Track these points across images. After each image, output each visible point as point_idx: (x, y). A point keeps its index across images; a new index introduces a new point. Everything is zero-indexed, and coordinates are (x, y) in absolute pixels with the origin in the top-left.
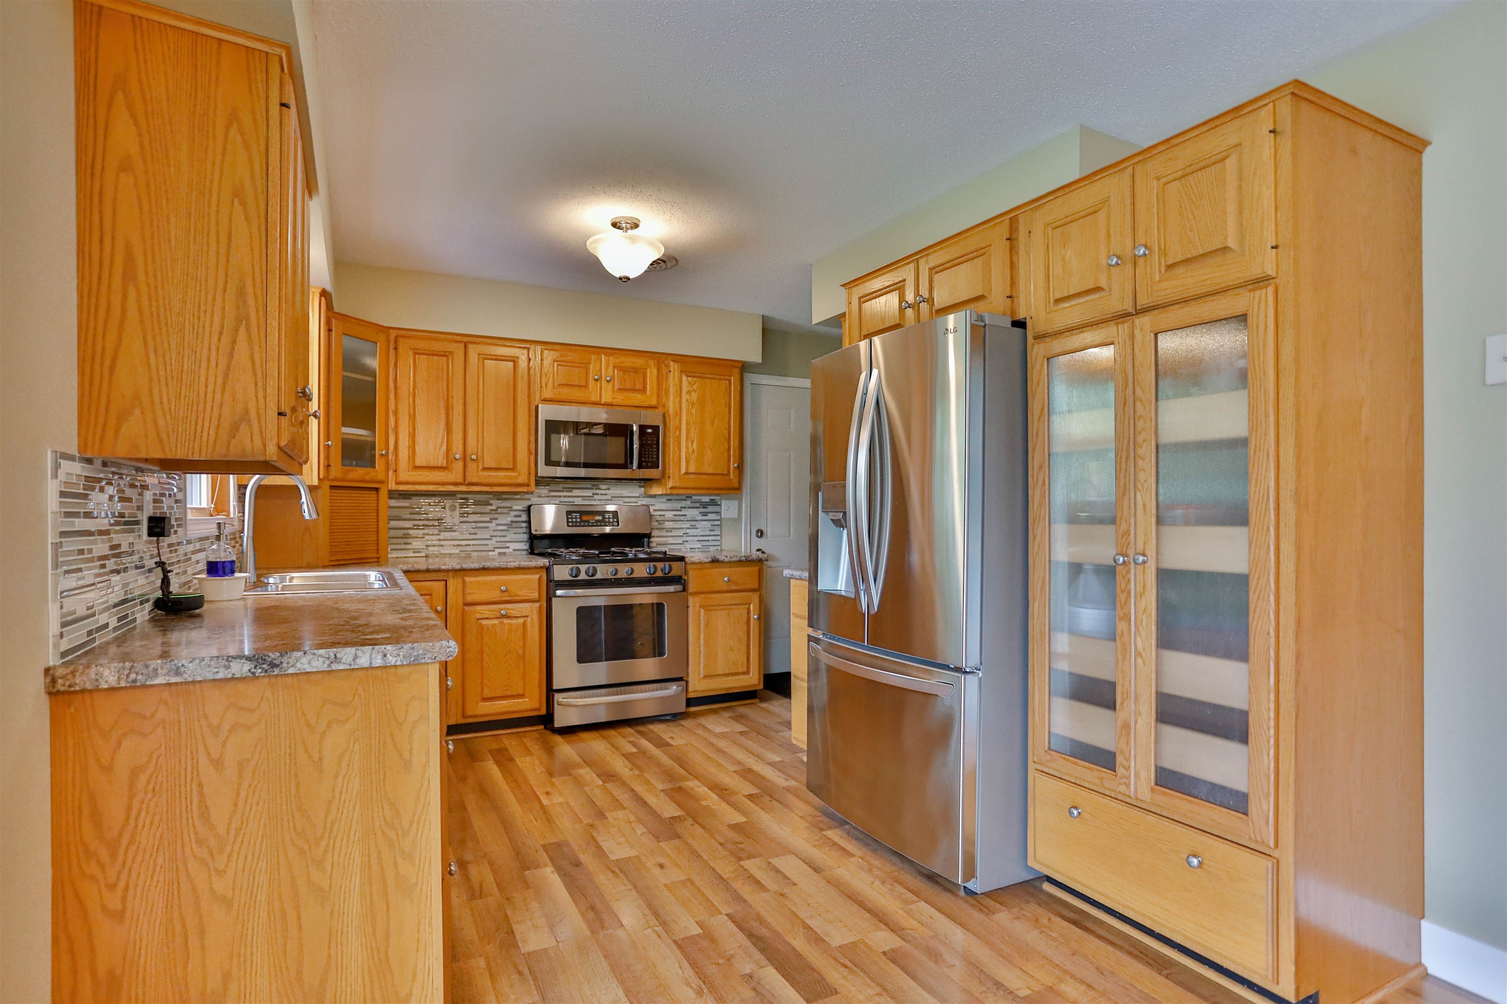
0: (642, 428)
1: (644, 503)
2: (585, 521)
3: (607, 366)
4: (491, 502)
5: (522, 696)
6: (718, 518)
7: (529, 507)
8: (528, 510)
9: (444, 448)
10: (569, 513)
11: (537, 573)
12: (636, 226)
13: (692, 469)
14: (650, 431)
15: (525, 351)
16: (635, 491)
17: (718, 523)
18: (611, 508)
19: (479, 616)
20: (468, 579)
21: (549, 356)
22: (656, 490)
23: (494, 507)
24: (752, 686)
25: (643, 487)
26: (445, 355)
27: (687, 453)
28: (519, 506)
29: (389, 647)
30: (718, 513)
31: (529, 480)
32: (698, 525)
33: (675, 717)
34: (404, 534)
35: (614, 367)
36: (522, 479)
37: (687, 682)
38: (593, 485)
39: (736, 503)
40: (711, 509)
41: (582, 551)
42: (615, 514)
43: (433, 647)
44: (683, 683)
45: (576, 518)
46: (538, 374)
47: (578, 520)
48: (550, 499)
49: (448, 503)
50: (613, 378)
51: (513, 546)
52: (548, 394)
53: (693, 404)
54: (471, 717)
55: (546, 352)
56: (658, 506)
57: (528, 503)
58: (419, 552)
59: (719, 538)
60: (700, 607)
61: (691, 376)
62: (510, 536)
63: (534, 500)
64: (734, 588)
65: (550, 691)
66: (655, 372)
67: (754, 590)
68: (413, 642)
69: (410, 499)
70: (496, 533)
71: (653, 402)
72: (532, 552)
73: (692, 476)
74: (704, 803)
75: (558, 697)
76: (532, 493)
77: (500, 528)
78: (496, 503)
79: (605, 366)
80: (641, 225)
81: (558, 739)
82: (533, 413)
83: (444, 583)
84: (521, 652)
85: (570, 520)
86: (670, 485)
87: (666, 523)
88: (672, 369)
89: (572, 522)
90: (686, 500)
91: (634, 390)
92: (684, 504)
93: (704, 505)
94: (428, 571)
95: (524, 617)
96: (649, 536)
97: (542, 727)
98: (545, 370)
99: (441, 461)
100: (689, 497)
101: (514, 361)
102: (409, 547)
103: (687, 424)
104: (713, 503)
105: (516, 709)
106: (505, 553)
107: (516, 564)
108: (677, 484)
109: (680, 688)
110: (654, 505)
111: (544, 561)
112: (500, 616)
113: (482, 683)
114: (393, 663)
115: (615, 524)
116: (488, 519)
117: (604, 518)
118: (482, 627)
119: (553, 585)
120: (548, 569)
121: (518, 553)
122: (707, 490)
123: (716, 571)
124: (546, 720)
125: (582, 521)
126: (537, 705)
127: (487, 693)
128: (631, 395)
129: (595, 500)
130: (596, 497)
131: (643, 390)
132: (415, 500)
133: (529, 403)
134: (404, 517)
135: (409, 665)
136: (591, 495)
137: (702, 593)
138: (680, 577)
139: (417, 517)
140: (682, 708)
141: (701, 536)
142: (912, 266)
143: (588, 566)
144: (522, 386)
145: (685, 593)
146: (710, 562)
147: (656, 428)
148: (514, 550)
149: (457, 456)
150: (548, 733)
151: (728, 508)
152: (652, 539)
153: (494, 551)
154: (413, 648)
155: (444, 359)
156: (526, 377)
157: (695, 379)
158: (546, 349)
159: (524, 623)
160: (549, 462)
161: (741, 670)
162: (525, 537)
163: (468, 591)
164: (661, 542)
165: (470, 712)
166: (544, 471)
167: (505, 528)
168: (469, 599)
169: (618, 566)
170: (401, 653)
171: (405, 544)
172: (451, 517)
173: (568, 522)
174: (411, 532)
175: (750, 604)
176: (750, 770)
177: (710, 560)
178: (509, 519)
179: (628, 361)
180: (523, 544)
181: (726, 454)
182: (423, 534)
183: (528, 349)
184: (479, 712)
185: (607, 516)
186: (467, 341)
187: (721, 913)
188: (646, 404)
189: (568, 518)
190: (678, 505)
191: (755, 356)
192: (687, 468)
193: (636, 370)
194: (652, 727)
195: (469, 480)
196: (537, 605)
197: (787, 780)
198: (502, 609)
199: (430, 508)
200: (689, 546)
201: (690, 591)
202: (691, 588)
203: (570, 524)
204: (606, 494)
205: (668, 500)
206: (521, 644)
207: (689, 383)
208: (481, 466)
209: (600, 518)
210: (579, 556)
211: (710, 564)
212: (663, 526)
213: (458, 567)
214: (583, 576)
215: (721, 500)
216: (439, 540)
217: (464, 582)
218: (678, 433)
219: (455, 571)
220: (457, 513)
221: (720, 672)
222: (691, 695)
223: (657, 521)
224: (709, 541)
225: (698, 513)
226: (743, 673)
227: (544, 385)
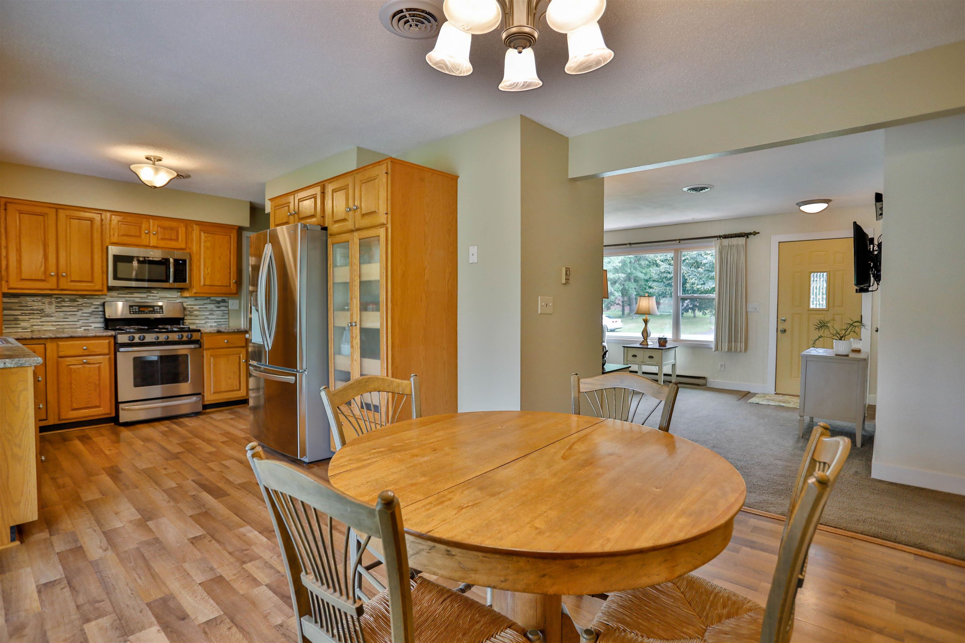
0: (176, 261)
1: (181, 301)
2: (141, 311)
3: (154, 226)
4: (78, 300)
5: (98, 407)
6: (227, 309)
7: (104, 303)
8: (103, 305)
9: (43, 269)
10: (131, 306)
11: (107, 339)
12: (160, 160)
13: (208, 283)
14: (181, 262)
15: (99, 216)
16: (175, 294)
17: (227, 312)
18: (160, 304)
19: (68, 363)
20: (60, 343)
21: (115, 219)
22: (186, 294)
23: (80, 303)
24: (242, 397)
25: (180, 292)
26: (42, 215)
27: (204, 274)
28: (98, 302)
29: (7, 360)
30: (227, 307)
31: (102, 287)
32: (214, 313)
33: (196, 414)
34: (14, 319)
35: (158, 226)
36: (98, 287)
37: (203, 396)
38: (148, 291)
39: (237, 301)
40: (222, 304)
41: (136, 327)
42: (161, 307)
43: (30, 360)
44: (200, 396)
45: (135, 309)
46: (108, 229)
47: (137, 310)
48: (119, 298)
49: (47, 300)
50: (157, 232)
51: (94, 325)
52: (115, 239)
53: (208, 248)
54: (64, 420)
55: (113, 217)
56: (188, 303)
57: (104, 301)
58: (27, 329)
59: (227, 320)
60: (211, 356)
61: (206, 233)
62: (92, 319)
63: (108, 299)
64: (231, 346)
65: (117, 403)
66: (184, 230)
67: (243, 347)
68: (19, 358)
69: (18, 297)
70: (82, 318)
71: (183, 246)
72: (107, 328)
73: (207, 287)
74: (197, 446)
75: (121, 406)
76: (106, 295)
77: (85, 315)
78: (81, 301)
79: (153, 226)
80: (163, 160)
81: (122, 428)
82: (105, 250)
83: (43, 345)
84: (97, 382)
85: (132, 310)
86: (194, 291)
87: (195, 312)
88: (195, 229)
89: (133, 311)
90: (207, 299)
91: (171, 240)
92: (205, 302)
93: (218, 302)
94: (32, 339)
95: (99, 363)
96: (183, 319)
97: (113, 424)
98: (112, 226)
99: (41, 276)
100: (209, 298)
101: (91, 221)
102: (19, 326)
103: (204, 258)
104: (224, 301)
105: (94, 414)
106: (88, 330)
107: (93, 335)
108: (199, 291)
109: (198, 399)
110: (186, 302)
111: (113, 333)
112: (82, 363)
113: (71, 401)
114: (9, 366)
115: (161, 312)
116: (76, 310)
117: (154, 309)
118: (71, 369)
119: (117, 346)
120: (115, 337)
121: (96, 329)
122: (218, 294)
123: (220, 337)
124: (114, 420)
125: (140, 311)
126: (109, 412)
127: (75, 406)
128: (169, 242)
129: (149, 299)
130: (149, 297)
131: (177, 240)
132: (22, 299)
133: (102, 245)
134: (14, 308)
135: (17, 367)
136: (145, 296)
137: (212, 349)
138: (199, 340)
139: (25, 308)
140: (200, 409)
141: (216, 319)
142: (293, 196)
143: (139, 335)
144: (97, 235)
145: (201, 349)
146: (216, 332)
147: (184, 261)
148: (95, 327)
149: (53, 274)
150: (116, 426)
151: (233, 304)
152: (185, 321)
153: (80, 328)
154: (19, 360)
155: (42, 217)
156: (99, 230)
157: (209, 234)
158: (113, 215)
159: (99, 367)
160: (116, 278)
161: (235, 389)
162: (102, 320)
163: (60, 350)
164: (190, 323)
165: (63, 417)
166: (112, 282)
167: (88, 315)
168: (61, 354)
169: (159, 335)
170: (14, 363)
171: (15, 324)
172: (50, 309)
173: (130, 311)
174: (20, 317)
175: (240, 354)
176: (228, 433)
177: (216, 331)
178: (91, 310)
179: (167, 224)
180: (101, 324)
181: (228, 275)
182: (29, 318)
183: (101, 214)
184: (69, 417)
185: (156, 308)
186: (57, 208)
187: (188, 479)
188: (179, 247)
189: (130, 309)
190: (202, 302)
191: (246, 223)
192: (204, 282)
193: (172, 229)
194: (182, 420)
195: (60, 287)
196: (108, 356)
197: (246, 435)
198: (84, 360)
199: (36, 304)
200: (209, 325)
201: (205, 347)
202: (205, 346)
203: (132, 313)
204: (156, 296)
205: (196, 299)
206: (97, 378)
207: (205, 237)
208: (69, 280)
209: (152, 309)
210: (136, 330)
211: (217, 334)
212: (192, 314)
213: (53, 336)
214: (137, 340)
215: (228, 300)
216: (41, 322)
217: (58, 346)
218: (198, 263)
219: (51, 338)
220: (53, 307)
221: (224, 390)
222: (206, 403)
223: (189, 311)
224: (221, 322)
225: (214, 306)
226: (237, 390)
227: (112, 235)
